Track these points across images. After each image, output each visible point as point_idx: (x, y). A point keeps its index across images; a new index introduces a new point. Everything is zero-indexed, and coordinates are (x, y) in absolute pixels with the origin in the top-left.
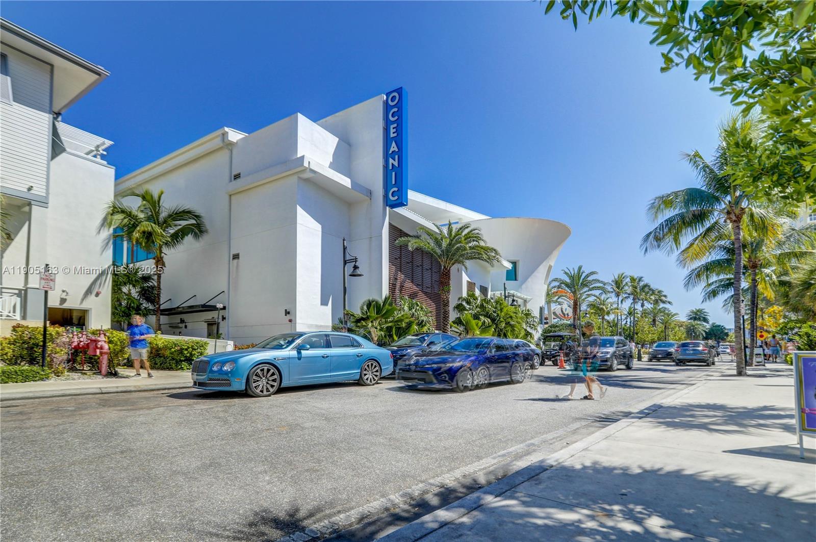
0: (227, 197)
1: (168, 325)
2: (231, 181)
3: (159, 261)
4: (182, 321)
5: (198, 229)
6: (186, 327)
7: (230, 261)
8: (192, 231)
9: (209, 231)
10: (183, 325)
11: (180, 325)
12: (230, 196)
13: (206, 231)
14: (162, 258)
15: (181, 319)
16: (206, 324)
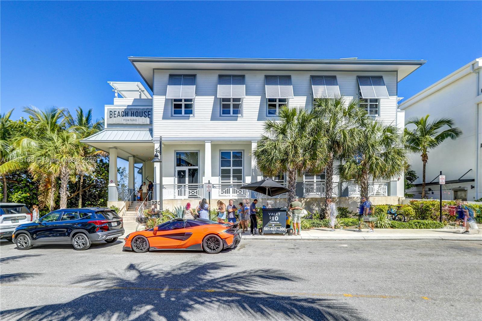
0: (475, 106)
1: (418, 192)
2: (478, 95)
3: (425, 157)
4: (430, 190)
5: (454, 133)
6: (433, 193)
7: (478, 148)
8: (450, 135)
9: (463, 132)
10: (431, 192)
11: (428, 192)
12: (478, 104)
13: (461, 132)
14: (426, 154)
15: (429, 188)
16: (453, 192)
